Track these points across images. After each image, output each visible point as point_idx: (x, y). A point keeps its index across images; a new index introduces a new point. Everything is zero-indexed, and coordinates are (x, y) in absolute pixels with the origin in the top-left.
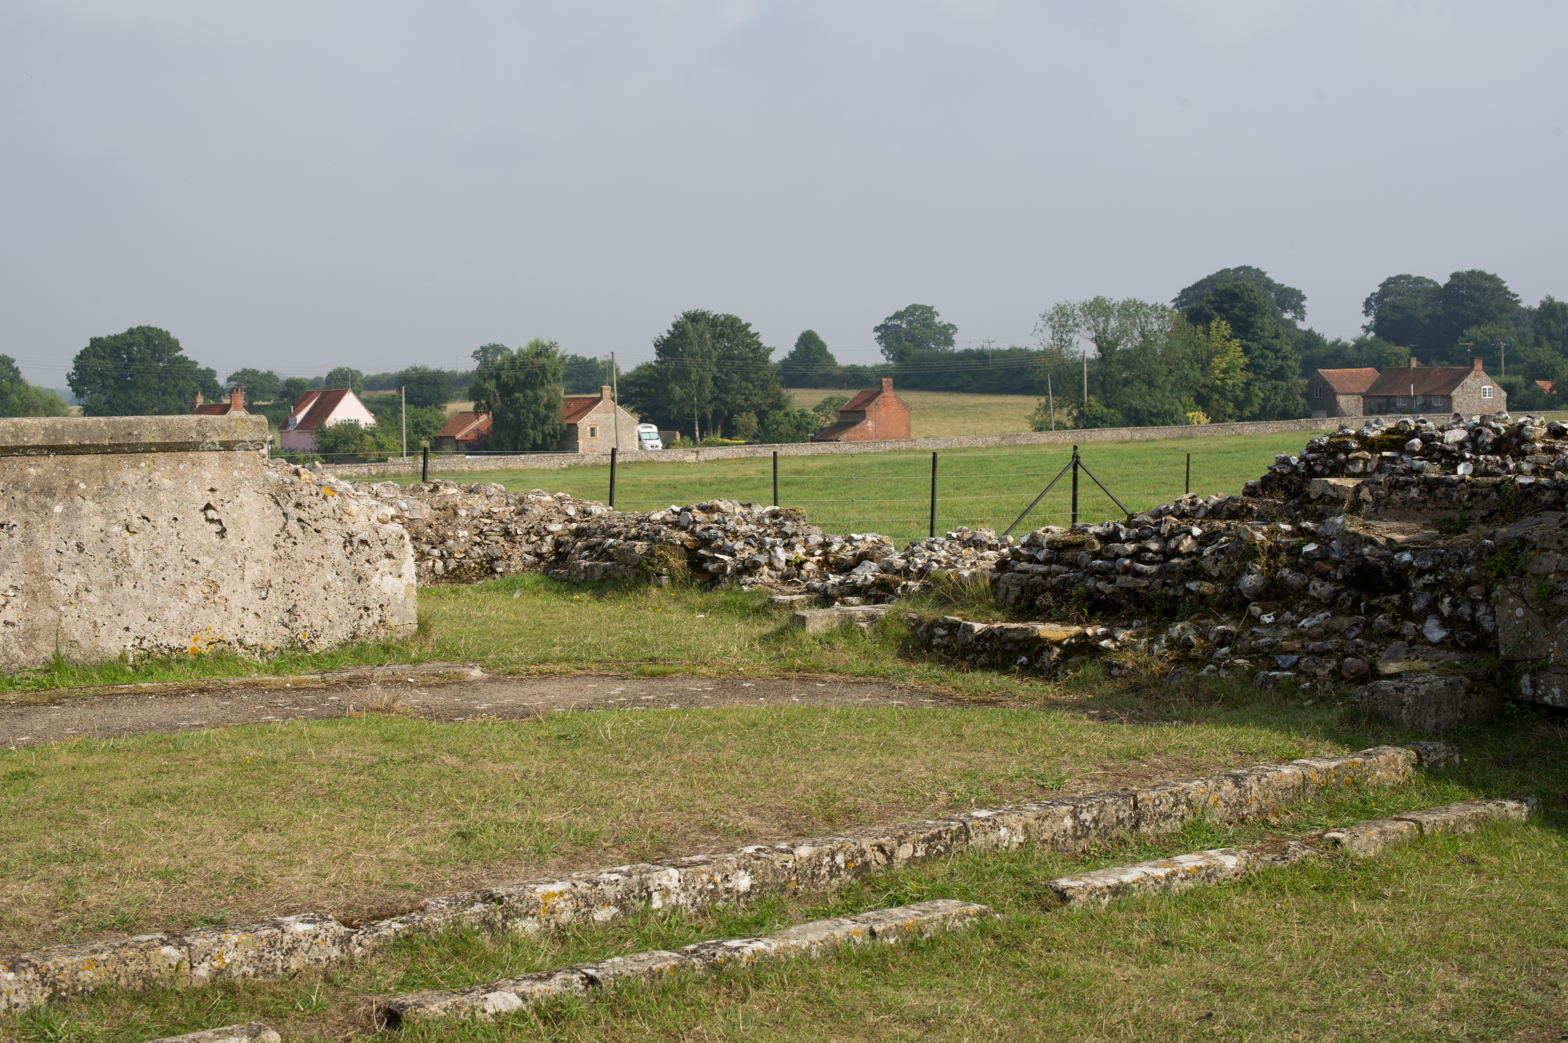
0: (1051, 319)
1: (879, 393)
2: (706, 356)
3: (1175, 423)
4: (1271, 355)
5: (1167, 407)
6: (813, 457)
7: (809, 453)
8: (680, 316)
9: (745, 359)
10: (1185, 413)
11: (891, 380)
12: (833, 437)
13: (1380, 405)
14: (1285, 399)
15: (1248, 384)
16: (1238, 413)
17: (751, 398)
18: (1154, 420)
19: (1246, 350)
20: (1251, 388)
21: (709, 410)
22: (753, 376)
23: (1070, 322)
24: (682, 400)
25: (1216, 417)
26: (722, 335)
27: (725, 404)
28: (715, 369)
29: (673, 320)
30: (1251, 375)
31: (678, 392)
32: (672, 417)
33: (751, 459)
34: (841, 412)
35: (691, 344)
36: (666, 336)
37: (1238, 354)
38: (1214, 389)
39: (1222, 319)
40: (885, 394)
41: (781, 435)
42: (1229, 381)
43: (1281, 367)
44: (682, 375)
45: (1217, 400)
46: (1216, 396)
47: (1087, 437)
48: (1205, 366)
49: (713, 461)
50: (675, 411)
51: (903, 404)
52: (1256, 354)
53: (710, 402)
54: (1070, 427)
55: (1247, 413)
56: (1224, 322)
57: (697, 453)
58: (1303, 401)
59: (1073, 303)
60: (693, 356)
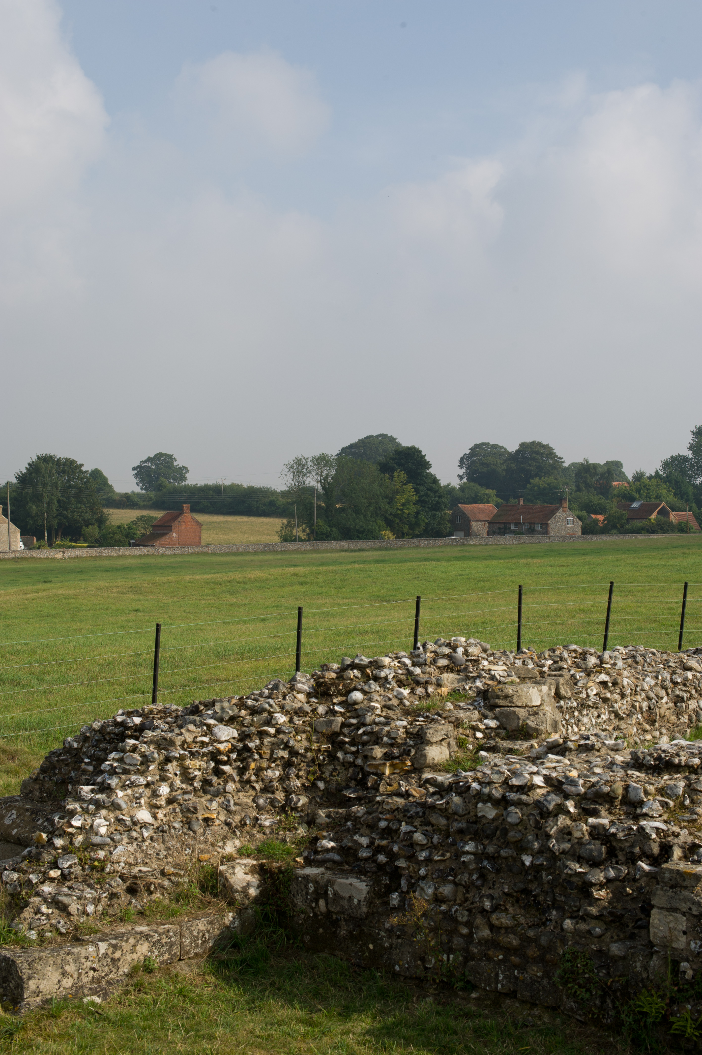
0: (292, 467)
1: (180, 514)
2: (55, 485)
3: (374, 538)
4: (432, 494)
5: (370, 527)
6: (140, 556)
7: (138, 554)
8: (34, 458)
9: (80, 488)
10: (380, 531)
11: (189, 506)
12: (150, 543)
13: (500, 529)
14: (439, 523)
15: (417, 513)
16: (411, 532)
17: (83, 514)
18: (360, 535)
19: (417, 491)
20: (419, 516)
21: (55, 522)
22: (85, 500)
23: (304, 470)
24: (37, 515)
25: (400, 535)
26: (64, 472)
27: (66, 518)
28: (60, 495)
29: (30, 461)
30: (419, 507)
31: (34, 509)
32: (29, 527)
33: (99, 557)
34: (153, 526)
35: (44, 477)
36: (24, 471)
37: (411, 494)
38: (396, 515)
39: (401, 471)
40: (186, 515)
41: (115, 541)
42: (407, 511)
43: (438, 502)
44: (37, 498)
45: (398, 524)
46: (397, 521)
47: (320, 547)
48: (391, 500)
49: (74, 558)
50: (31, 522)
51: (197, 521)
52: (423, 493)
53: (56, 517)
54: (305, 540)
55: (417, 532)
56: (402, 473)
57: (63, 552)
58: (449, 525)
59: (306, 457)
60: (44, 485)
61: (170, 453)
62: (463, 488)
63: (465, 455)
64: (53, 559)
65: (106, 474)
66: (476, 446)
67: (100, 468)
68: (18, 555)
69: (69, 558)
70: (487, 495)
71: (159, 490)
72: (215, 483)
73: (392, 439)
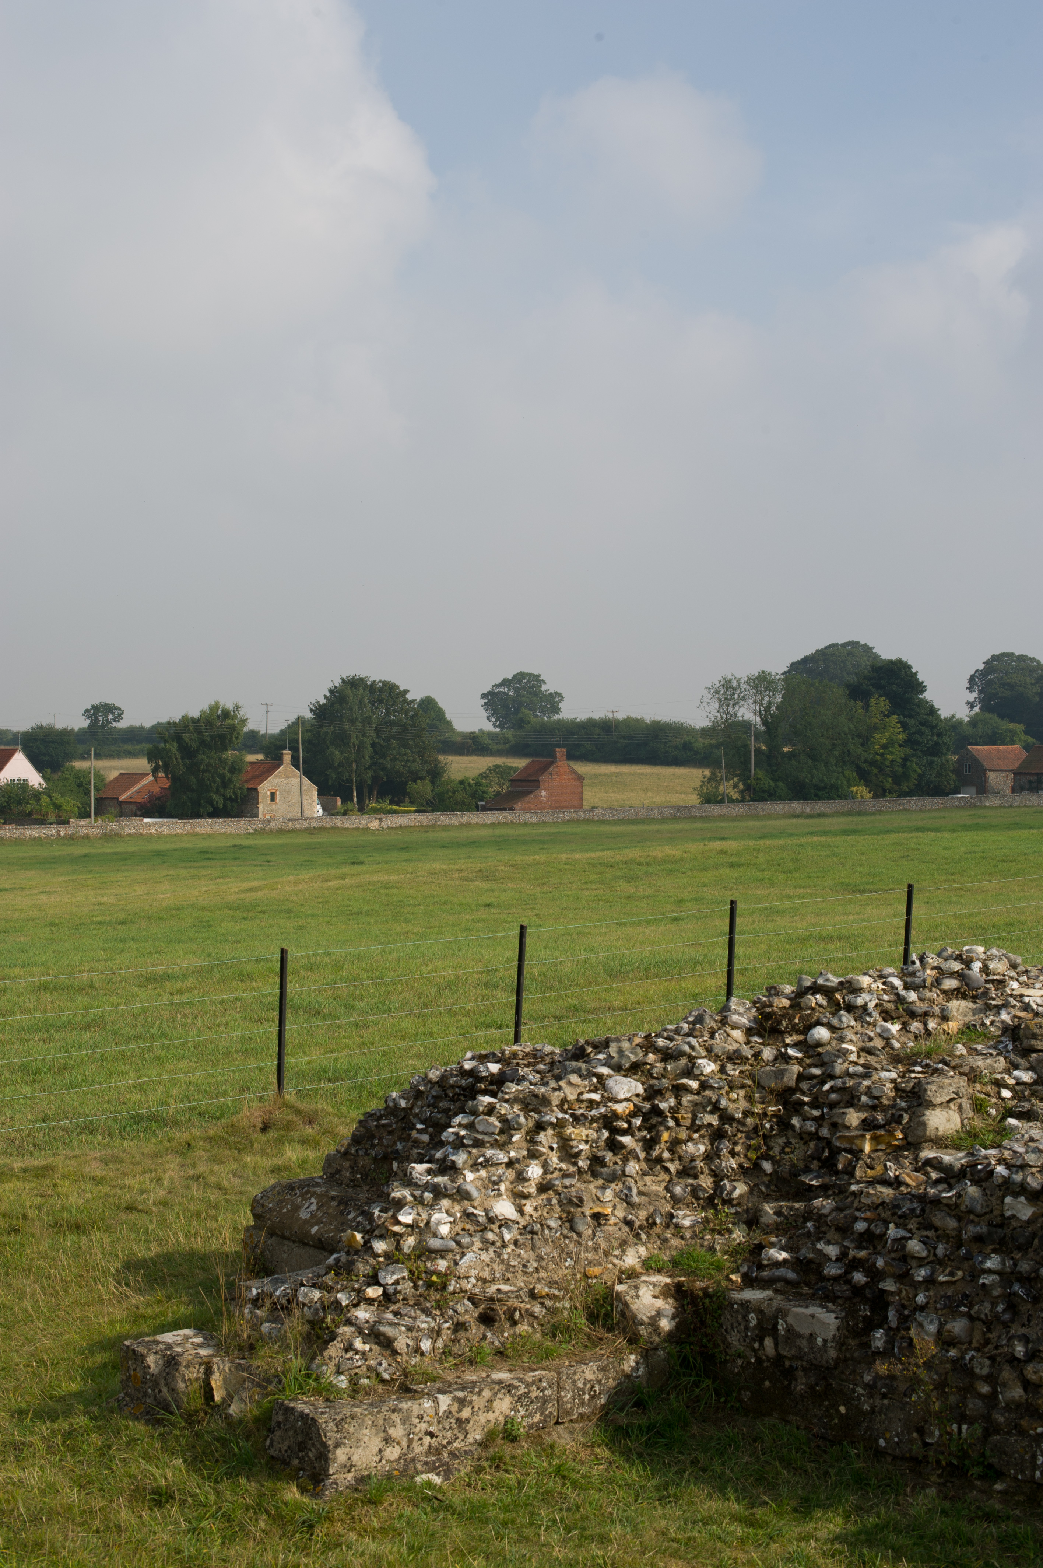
0: (717, 692)
1: (552, 763)
2: (367, 721)
3: (840, 797)
4: (927, 731)
5: (833, 781)
6: (493, 825)
7: (489, 821)
8: (338, 682)
9: (404, 725)
10: (849, 786)
11: (564, 750)
12: (507, 806)
13: (1030, 782)
14: (939, 775)
15: (906, 759)
16: (896, 787)
17: (409, 764)
18: (820, 793)
19: (904, 726)
20: (908, 764)
21: (368, 776)
22: (411, 742)
23: (736, 696)
24: (341, 765)
25: (880, 792)
26: (381, 701)
27: (384, 769)
28: (375, 735)
29: (331, 686)
30: (908, 751)
31: (337, 755)
32: (330, 782)
33: (433, 826)
34: (512, 781)
35: (351, 709)
36: (323, 701)
37: (896, 730)
38: (873, 763)
39: (880, 696)
40: (559, 763)
41: (456, 803)
42: (889, 757)
43: (937, 743)
44: (342, 740)
45: (876, 775)
46: (875, 771)
47: (760, 810)
48: (865, 740)
49: (396, 828)
50: (334, 775)
51: (576, 774)
52: (913, 730)
53: (369, 768)
54: (737, 801)
55: (905, 788)
56: (882, 699)
57: (381, 820)
58: (953, 777)
59: (738, 676)
60: (352, 721)
61: (536, 673)
62: (974, 722)
63: (977, 671)
64: (366, 830)
65: (441, 704)
66: (994, 658)
67: (433, 696)
68: (314, 824)
69: (389, 828)
70: (1010, 731)
71: (520, 727)
72: (603, 716)
73: (867, 649)
